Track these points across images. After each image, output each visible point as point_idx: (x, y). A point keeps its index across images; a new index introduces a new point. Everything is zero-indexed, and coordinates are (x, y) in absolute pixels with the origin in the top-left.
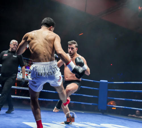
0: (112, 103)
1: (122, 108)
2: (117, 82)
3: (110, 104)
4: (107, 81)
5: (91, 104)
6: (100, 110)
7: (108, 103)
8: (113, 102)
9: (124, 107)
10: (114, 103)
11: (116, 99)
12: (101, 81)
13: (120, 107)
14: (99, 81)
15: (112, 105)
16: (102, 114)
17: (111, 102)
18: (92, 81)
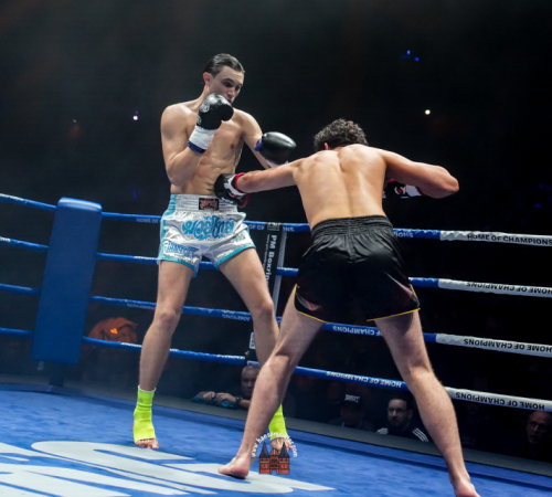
0: (114, 331)
3: (105, 335)
4: (99, 207)
6: (40, 368)
7: (96, 330)
8: (122, 321)
10: (125, 330)
12: (64, 201)
14: (56, 203)
15: (116, 338)
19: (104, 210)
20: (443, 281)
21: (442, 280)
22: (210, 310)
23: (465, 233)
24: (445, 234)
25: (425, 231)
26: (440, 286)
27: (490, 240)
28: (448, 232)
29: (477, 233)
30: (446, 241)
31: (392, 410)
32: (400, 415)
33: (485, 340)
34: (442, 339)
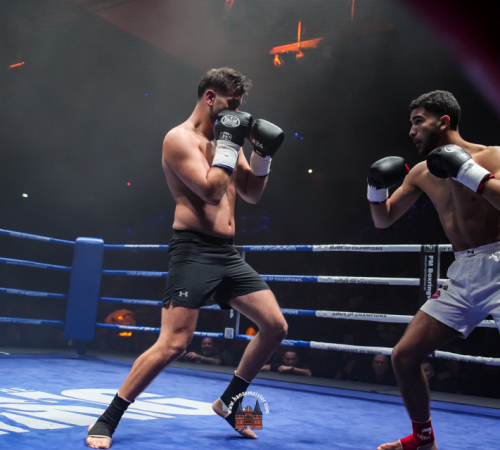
1: (148, 331)
2: (136, 246)
3: (115, 320)
4: (101, 241)
5: (39, 322)
6: (70, 343)
7: (109, 318)
8: (124, 312)
11: (130, 301)
12: (80, 239)
13: (141, 328)
14: (74, 240)
16: (77, 356)
17: (117, 312)
18: (48, 239)
19: (105, 243)
20: (322, 278)
21: (319, 277)
23: (329, 246)
24: (315, 247)
26: (318, 281)
27: (344, 250)
29: (335, 246)
34: (320, 313)
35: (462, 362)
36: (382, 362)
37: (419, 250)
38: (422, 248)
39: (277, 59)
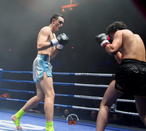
0: (5, 96)
1: (16, 101)
4: (2, 70)
8: (7, 94)
9: (18, 100)
10: (7, 96)
11: (10, 90)
13: (14, 100)
20: (76, 84)
22: (26, 91)
23: (80, 74)
24: (76, 74)
25: (72, 73)
26: (75, 85)
27: (85, 75)
28: (77, 74)
29: (83, 74)
30: (76, 76)
31: (66, 112)
32: (68, 113)
33: (85, 96)
34: (75, 96)
35: (124, 114)
36: (94, 114)
37: (112, 76)
38: (113, 75)
39: (63, 10)
